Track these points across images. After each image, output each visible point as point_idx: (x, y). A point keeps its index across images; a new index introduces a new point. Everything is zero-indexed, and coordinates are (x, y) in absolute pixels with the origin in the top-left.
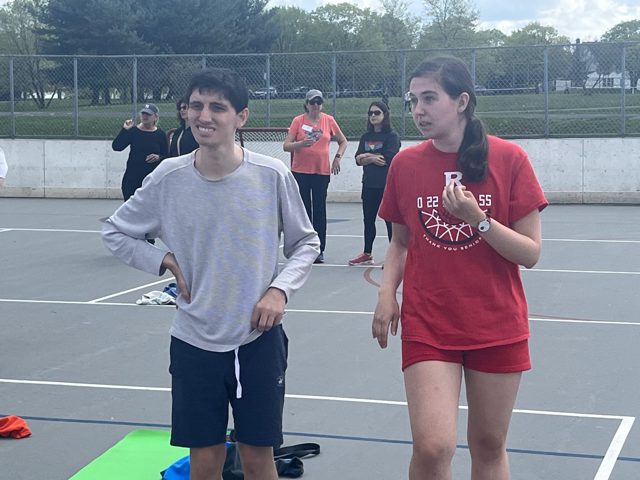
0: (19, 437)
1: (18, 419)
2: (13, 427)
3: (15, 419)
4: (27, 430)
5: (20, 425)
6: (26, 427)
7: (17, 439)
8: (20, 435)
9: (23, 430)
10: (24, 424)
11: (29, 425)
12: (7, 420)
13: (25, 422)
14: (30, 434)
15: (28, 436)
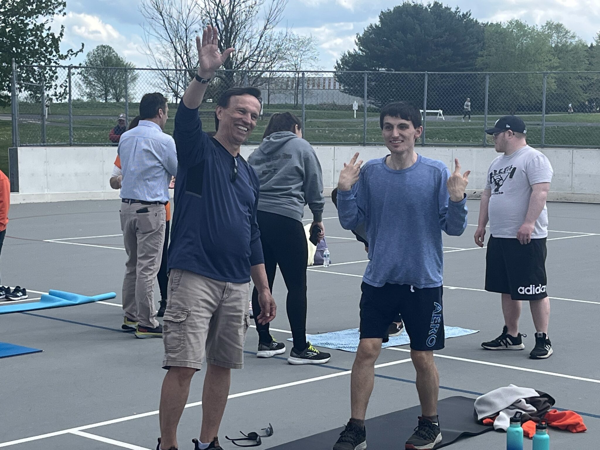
0: (575, 431)
1: (574, 414)
2: (570, 421)
3: (572, 414)
4: (582, 425)
5: (577, 420)
6: (583, 423)
7: (573, 433)
8: (576, 429)
9: (578, 426)
10: (581, 420)
11: (584, 420)
12: (565, 414)
13: (581, 418)
14: (586, 430)
15: (584, 431)
